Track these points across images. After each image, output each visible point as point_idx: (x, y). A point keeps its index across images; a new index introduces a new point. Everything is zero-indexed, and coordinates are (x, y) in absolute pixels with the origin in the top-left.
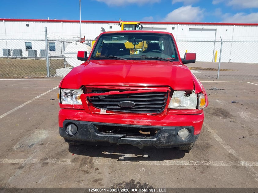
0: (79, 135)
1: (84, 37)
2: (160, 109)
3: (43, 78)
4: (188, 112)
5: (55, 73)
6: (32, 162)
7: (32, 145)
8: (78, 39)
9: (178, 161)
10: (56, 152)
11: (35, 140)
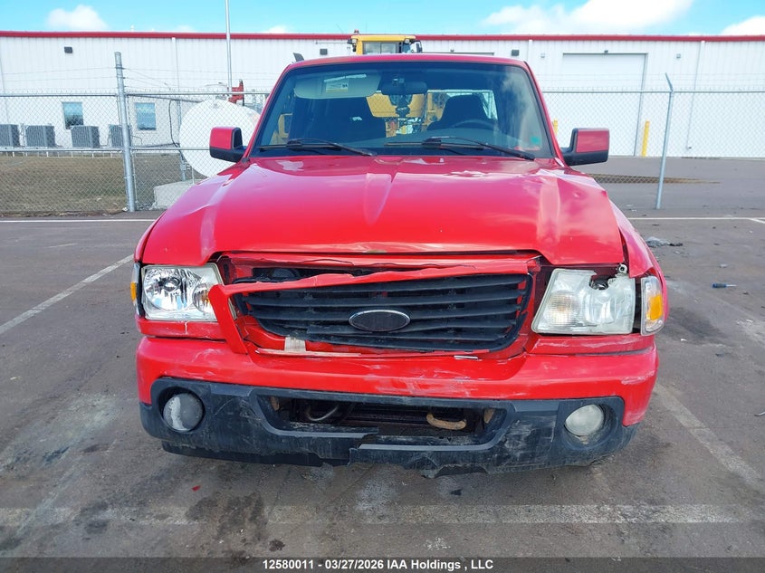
0: (211, 432)
1: (241, 84)
2: (500, 337)
3: (115, 214)
4: (604, 344)
5: (152, 198)
6: (51, 521)
7: (58, 453)
8: (221, 90)
9: (558, 508)
10: (138, 479)
11: (70, 434)
